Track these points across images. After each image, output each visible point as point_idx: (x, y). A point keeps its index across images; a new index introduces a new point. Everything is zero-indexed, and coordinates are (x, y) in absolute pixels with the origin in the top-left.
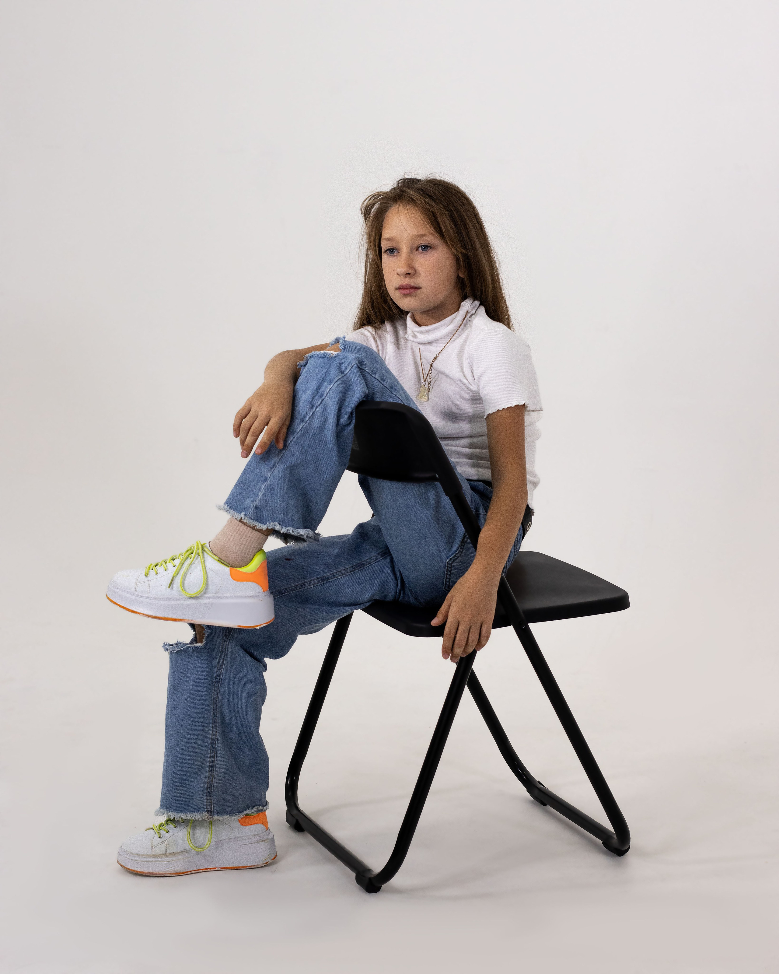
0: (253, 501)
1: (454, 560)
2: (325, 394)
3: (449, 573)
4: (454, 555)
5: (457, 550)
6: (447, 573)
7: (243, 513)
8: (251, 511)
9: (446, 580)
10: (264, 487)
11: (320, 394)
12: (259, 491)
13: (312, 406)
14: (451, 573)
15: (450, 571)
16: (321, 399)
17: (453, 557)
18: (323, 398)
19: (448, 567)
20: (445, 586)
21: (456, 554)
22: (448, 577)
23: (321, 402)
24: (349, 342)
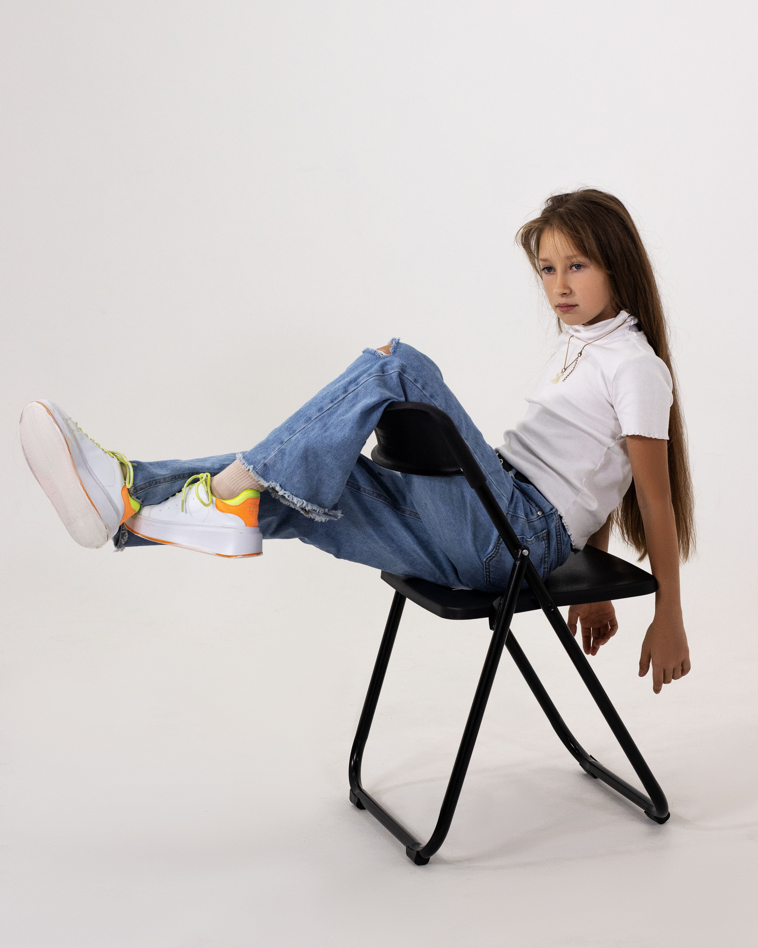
0: (265, 458)
1: (490, 560)
2: (361, 384)
3: (488, 571)
4: (490, 555)
5: (493, 550)
6: (486, 570)
7: (252, 466)
8: (259, 467)
9: (486, 576)
10: (278, 449)
11: (357, 383)
12: (273, 450)
13: (345, 391)
14: (490, 571)
15: (489, 569)
16: (356, 387)
17: (489, 557)
18: (358, 386)
19: (486, 565)
20: (486, 582)
21: (492, 554)
22: (488, 574)
23: (355, 389)
24: (401, 344)
